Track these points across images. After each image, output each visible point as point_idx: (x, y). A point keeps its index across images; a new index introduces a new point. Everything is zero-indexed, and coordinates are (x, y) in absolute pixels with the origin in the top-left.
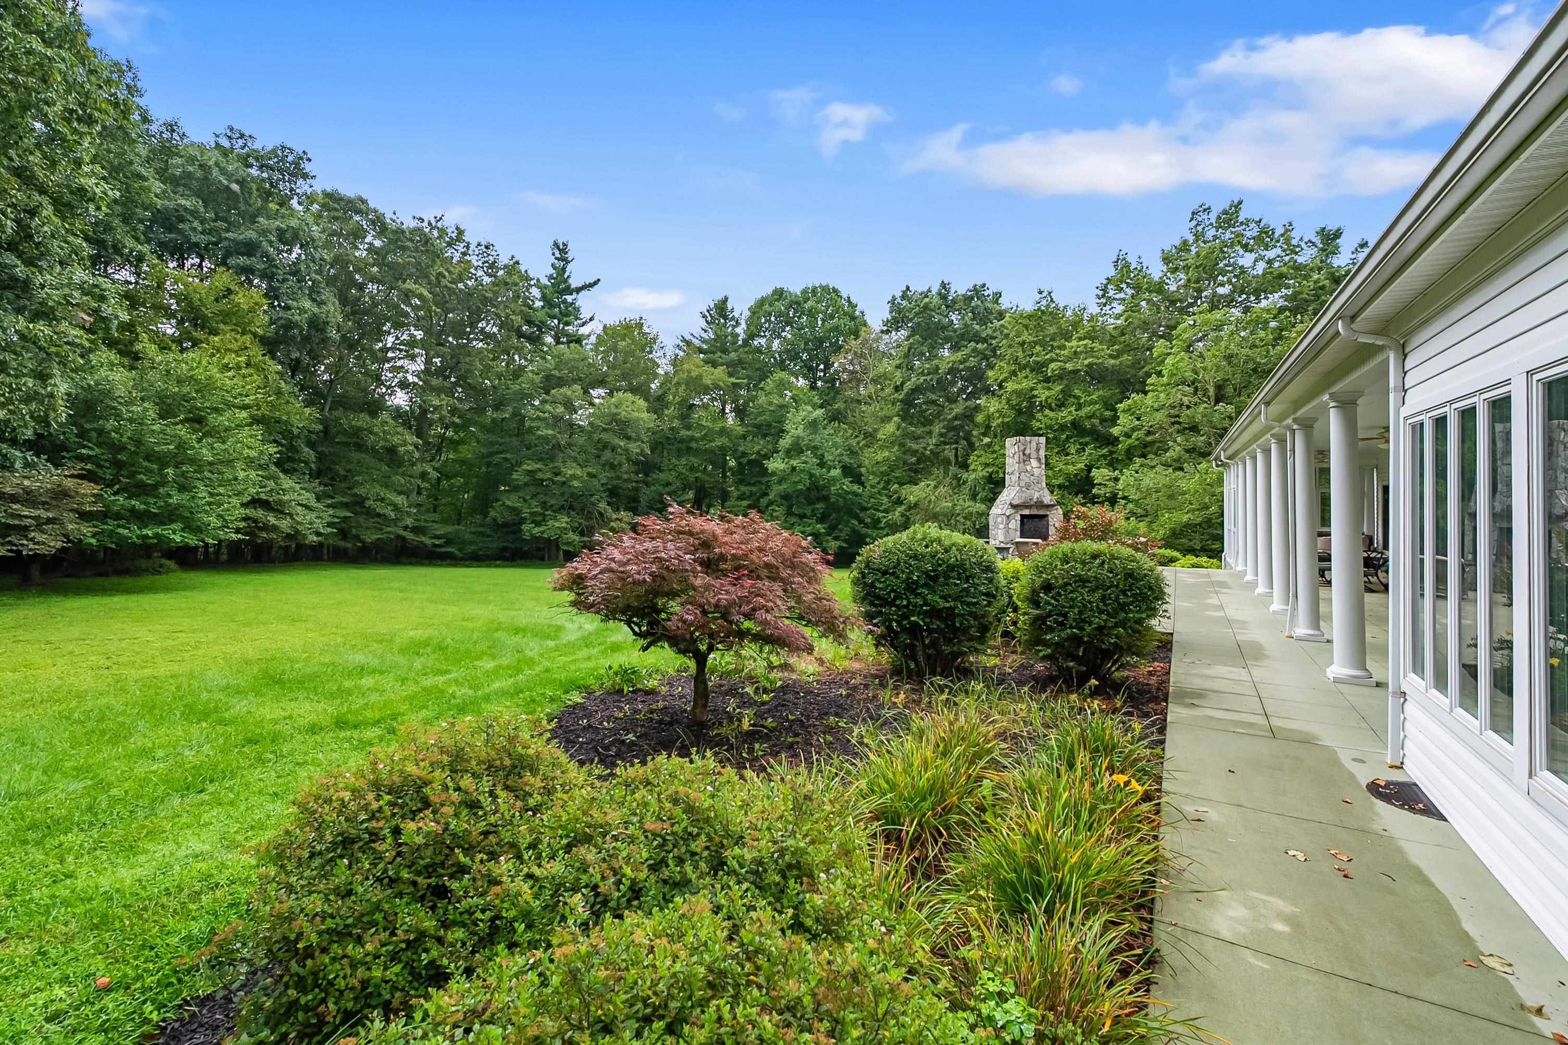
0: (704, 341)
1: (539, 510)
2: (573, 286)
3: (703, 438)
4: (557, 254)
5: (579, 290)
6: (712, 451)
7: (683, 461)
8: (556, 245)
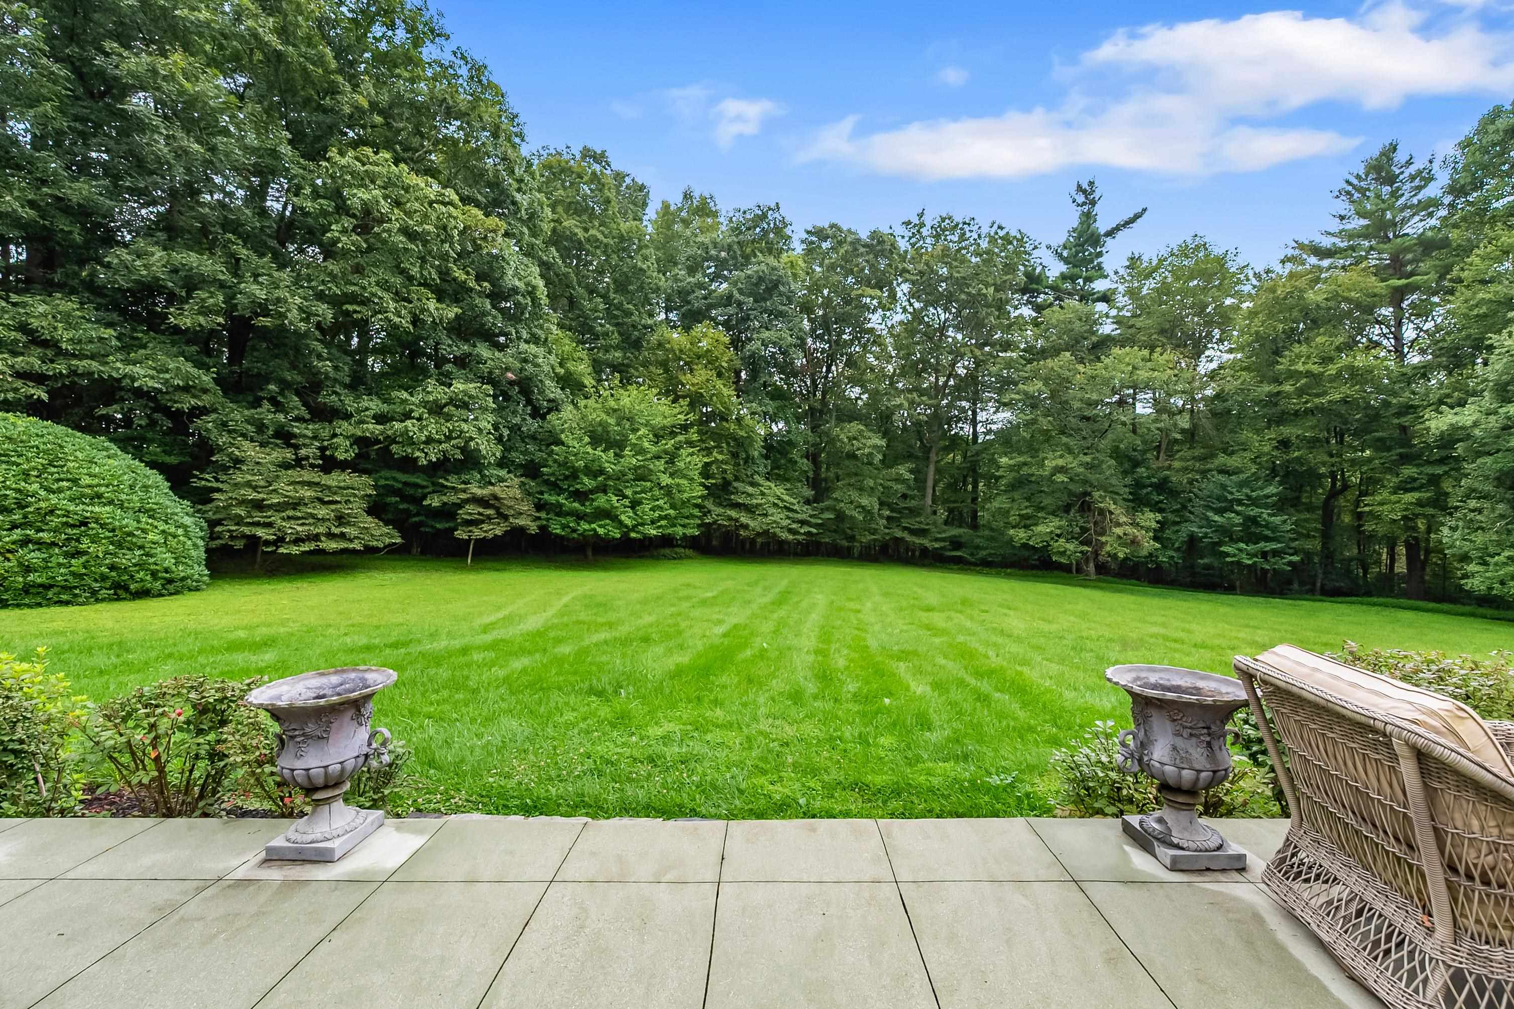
0: (1340, 234)
1: (1029, 511)
2: (1102, 231)
3: (1300, 392)
4: (1081, 199)
5: (1111, 233)
6: (1320, 409)
7: (1271, 434)
8: (1080, 188)
